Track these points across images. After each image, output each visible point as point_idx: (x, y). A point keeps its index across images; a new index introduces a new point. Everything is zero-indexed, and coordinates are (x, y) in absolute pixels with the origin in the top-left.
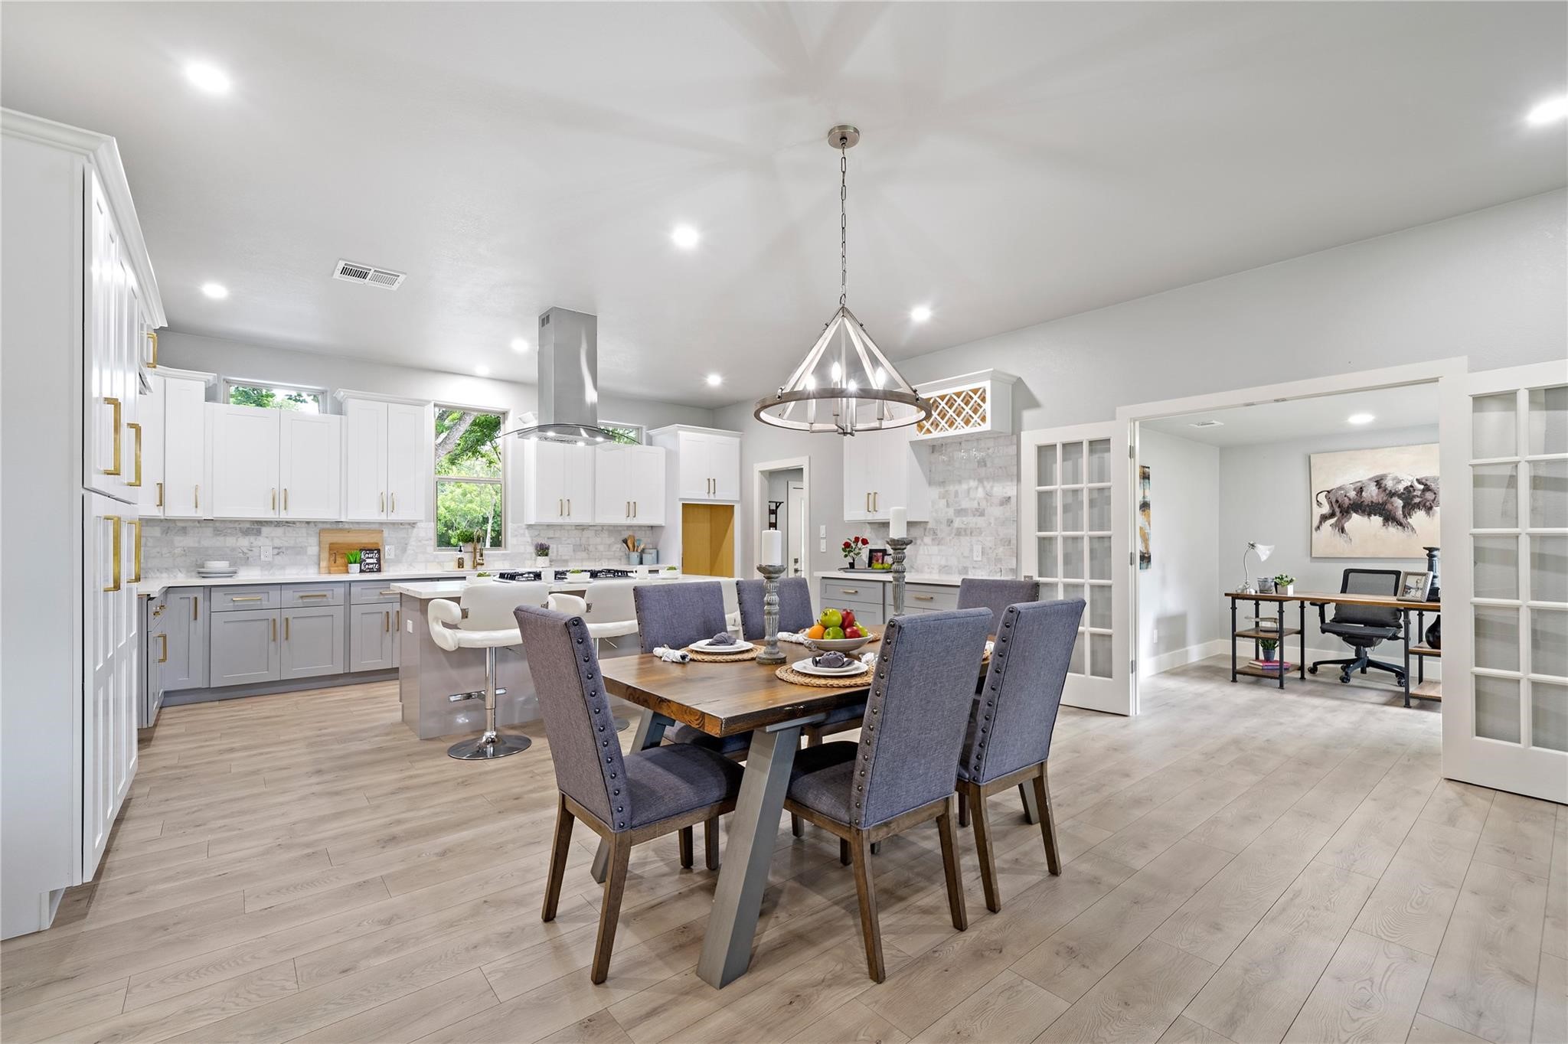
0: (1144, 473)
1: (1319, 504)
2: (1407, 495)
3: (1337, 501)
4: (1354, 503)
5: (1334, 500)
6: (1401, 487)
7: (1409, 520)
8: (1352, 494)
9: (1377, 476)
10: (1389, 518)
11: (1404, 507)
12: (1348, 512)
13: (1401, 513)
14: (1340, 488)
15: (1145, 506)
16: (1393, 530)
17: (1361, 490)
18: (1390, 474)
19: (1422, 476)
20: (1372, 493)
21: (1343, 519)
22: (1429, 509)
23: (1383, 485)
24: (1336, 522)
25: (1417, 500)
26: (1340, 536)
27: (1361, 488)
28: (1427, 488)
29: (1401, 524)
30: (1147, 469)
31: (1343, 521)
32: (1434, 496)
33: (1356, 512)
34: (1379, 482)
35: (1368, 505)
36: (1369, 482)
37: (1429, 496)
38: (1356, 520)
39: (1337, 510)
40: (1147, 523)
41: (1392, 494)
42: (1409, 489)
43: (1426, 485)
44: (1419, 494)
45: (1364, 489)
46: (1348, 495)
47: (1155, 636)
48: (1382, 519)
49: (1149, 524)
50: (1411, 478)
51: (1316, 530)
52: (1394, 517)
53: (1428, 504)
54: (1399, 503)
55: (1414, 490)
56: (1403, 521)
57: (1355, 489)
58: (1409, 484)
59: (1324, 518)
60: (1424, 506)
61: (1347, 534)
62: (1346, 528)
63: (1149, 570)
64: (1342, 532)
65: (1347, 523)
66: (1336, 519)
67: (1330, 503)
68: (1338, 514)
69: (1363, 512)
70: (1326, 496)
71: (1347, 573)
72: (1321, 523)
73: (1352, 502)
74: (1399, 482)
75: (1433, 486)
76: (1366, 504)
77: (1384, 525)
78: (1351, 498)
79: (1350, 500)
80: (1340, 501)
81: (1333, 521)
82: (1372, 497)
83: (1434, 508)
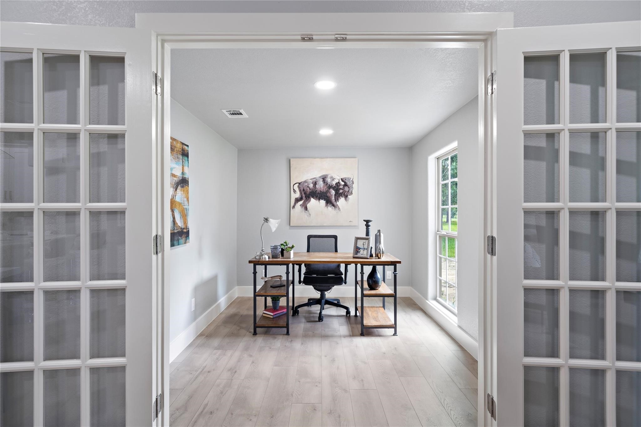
0: (183, 150)
1: (295, 191)
2: (337, 188)
3: (304, 190)
4: (312, 191)
5: (302, 189)
6: (334, 183)
7: (338, 203)
8: (311, 186)
9: (323, 176)
10: (329, 202)
11: (335, 195)
12: (309, 198)
13: (334, 198)
14: (305, 182)
15: (183, 182)
16: (330, 208)
17: (315, 184)
18: (329, 174)
19: (343, 177)
20: (321, 186)
21: (306, 201)
22: (346, 197)
23: (326, 181)
24: (303, 203)
25: (341, 191)
26: (305, 213)
27: (316, 182)
28: (346, 185)
29: (333, 205)
30: (186, 147)
31: (307, 202)
32: (348, 189)
33: (313, 197)
34: (324, 179)
35: (319, 193)
36: (320, 179)
37: (346, 189)
38: (313, 202)
39: (304, 196)
40: (185, 199)
41: (330, 187)
42: (338, 184)
43: (345, 182)
44: (342, 188)
45: (317, 183)
46: (309, 186)
47: (193, 305)
48: (325, 202)
49: (188, 200)
50: (338, 178)
51: (293, 208)
52: (331, 201)
53: (346, 194)
54: (333, 192)
55: (340, 185)
56: (335, 203)
57: (313, 182)
58: (338, 182)
59: (297, 200)
60: (344, 194)
61: (308, 211)
62: (308, 207)
63: (187, 244)
64: (306, 210)
65: (309, 204)
66: (303, 201)
67: (300, 191)
68: (304, 198)
69: (317, 197)
70: (298, 186)
71: (309, 237)
72: (295, 204)
73: (311, 191)
74: (333, 179)
75: (348, 183)
76: (318, 192)
77: (326, 206)
78: (311, 188)
79: (310, 189)
80: (305, 190)
81: (301, 202)
82: (321, 188)
83: (349, 196)
